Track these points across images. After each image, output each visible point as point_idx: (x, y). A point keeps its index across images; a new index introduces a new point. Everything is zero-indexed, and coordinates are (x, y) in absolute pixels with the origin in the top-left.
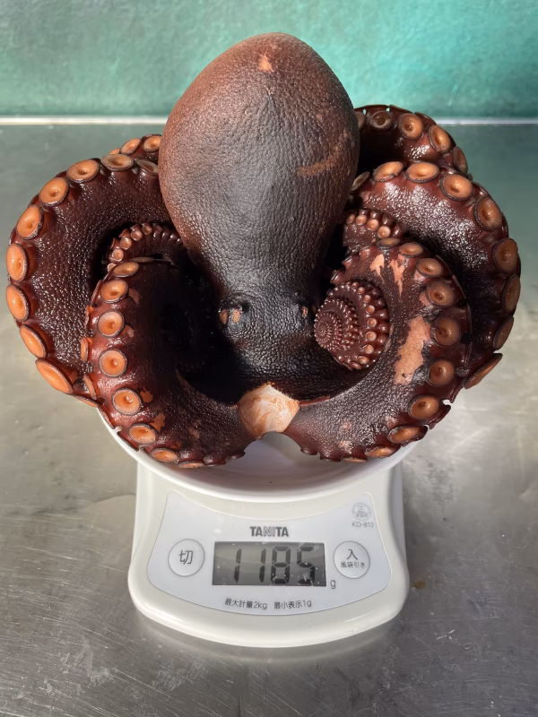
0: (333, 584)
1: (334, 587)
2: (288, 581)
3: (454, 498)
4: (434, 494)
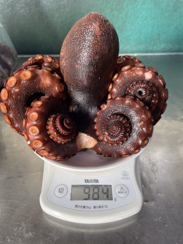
2: (98, 199)
3: (159, 171)
4: (151, 170)
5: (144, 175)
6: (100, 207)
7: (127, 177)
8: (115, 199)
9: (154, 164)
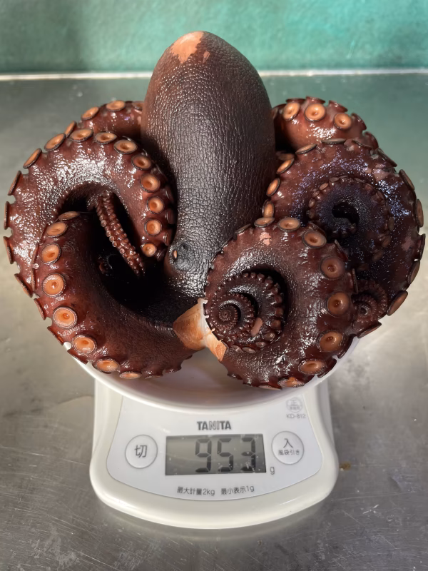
1: (273, 473)
2: (232, 469)
4: (354, 386)
6: (236, 490)
7: (300, 413)
8: (272, 470)
9: (359, 372)
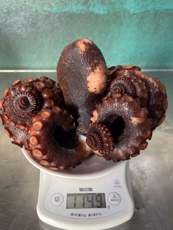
0: (109, 207)
2: (93, 206)
3: (147, 179)
4: (141, 178)
5: (134, 182)
6: (94, 214)
7: (119, 185)
9: (142, 172)
